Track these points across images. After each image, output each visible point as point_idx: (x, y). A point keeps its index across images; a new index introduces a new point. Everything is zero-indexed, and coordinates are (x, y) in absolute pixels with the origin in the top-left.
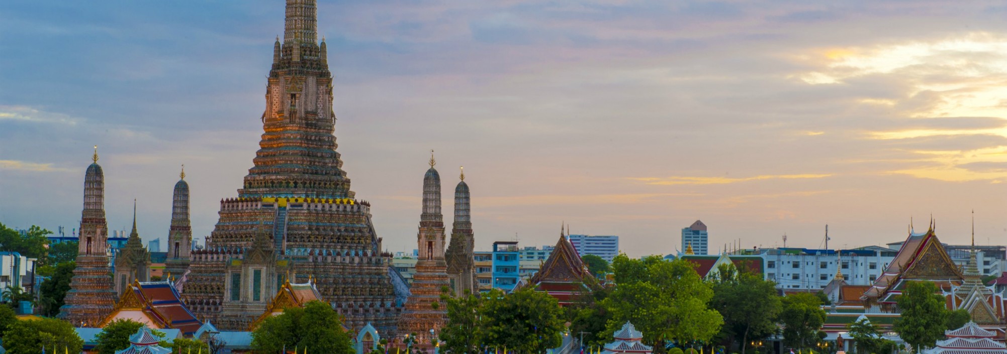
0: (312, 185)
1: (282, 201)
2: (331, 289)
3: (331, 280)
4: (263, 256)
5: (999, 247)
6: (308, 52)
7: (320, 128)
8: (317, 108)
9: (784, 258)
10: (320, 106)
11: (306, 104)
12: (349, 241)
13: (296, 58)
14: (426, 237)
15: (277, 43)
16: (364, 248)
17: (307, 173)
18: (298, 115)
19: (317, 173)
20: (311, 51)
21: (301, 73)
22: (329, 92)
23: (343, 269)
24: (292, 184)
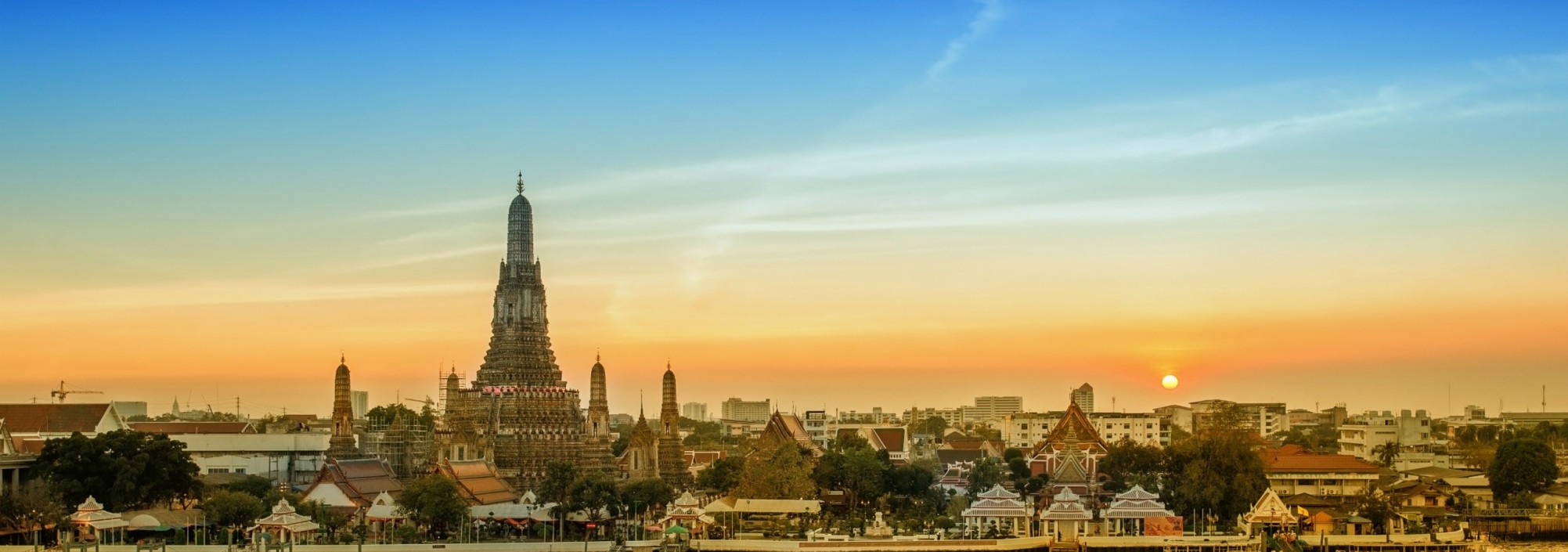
0: (525, 377)
1: (497, 391)
2: (534, 462)
3: (533, 454)
4: (465, 436)
5: (1280, 404)
6: (524, 270)
7: (534, 331)
8: (532, 315)
9: (1035, 421)
10: (535, 313)
11: (521, 311)
12: (553, 421)
13: (513, 274)
14: (592, 418)
15: (503, 263)
16: (567, 427)
17: (521, 368)
18: (514, 321)
19: (530, 367)
20: (526, 269)
21: (517, 286)
22: (543, 301)
23: (546, 444)
24: (508, 377)
